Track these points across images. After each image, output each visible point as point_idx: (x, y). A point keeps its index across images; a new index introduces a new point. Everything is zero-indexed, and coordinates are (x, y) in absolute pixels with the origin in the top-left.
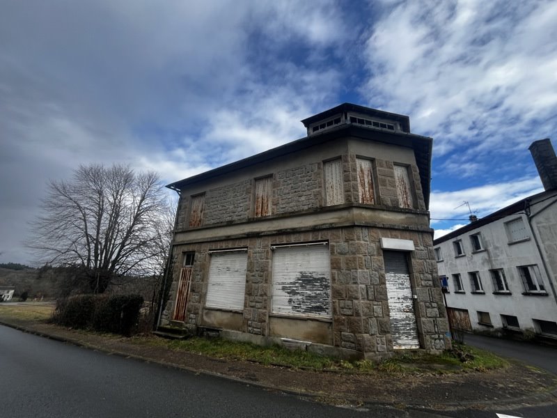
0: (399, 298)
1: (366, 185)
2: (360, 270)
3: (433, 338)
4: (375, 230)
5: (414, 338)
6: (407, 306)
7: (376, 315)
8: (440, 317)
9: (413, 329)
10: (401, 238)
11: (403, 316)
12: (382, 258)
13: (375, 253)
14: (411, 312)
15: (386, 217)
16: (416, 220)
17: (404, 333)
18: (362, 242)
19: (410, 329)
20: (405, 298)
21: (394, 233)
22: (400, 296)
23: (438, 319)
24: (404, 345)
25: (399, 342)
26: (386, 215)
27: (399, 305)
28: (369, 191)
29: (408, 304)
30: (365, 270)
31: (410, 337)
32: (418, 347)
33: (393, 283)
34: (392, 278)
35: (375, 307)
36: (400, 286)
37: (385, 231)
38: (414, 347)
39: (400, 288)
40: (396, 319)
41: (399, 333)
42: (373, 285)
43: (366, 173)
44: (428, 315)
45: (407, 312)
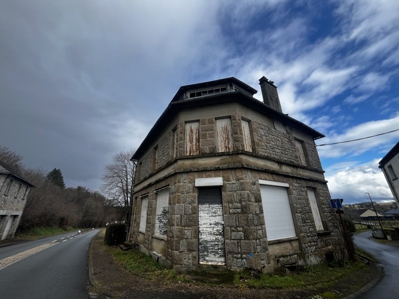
0: (211, 224)
1: (194, 141)
2: (178, 205)
3: (235, 258)
4: (191, 174)
5: (221, 256)
6: (217, 230)
7: (185, 237)
8: (245, 239)
9: (221, 249)
10: (215, 177)
11: (213, 238)
12: (196, 194)
13: (191, 191)
14: (220, 235)
15: (203, 162)
16: (230, 160)
17: (212, 252)
18: (182, 184)
19: (218, 249)
20: (217, 224)
21: (208, 173)
22: (212, 222)
23: (242, 241)
24: (211, 261)
25: (207, 258)
26: (203, 161)
27: (209, 230)
28: (196, 144)
29: (218, 229)
30: (182, 204)
31: (217, 256)
32: (223, 264)
33: (207, 212)
34: (207, 209)
35: (186, 231)
36: (213, 214)
37: (200, 173)
38: (220, 264)
39: (212, 216)
40: (206, 241)
41: (208, 252)
42: (187, 214)
43: (195, 132)
44: (233, 238)
45: (217, 235)
